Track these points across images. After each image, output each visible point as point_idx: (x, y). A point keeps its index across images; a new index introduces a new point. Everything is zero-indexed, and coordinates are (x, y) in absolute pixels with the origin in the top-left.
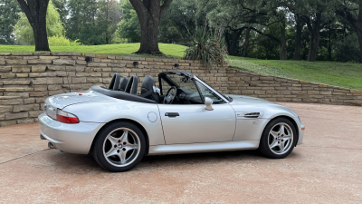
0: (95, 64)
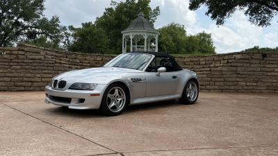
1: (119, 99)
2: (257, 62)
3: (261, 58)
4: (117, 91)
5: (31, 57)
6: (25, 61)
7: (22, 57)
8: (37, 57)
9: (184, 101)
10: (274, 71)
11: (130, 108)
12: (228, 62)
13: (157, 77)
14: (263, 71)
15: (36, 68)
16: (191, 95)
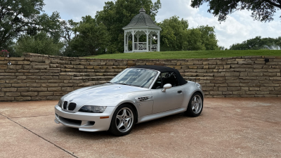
0: (274, 63)
1: (128, 119)
2: (260, 66)
3: (264, 62)
4: (125, 111)
5: (36, 67)
6: (31, 71)
7: (28, 67)
8: (42, 67)
9: (190, 113)
10: (276, 76)
11: (138, 126)
12: (231, 67)
13: (163, 93)
14: (266, 76)
15: (42, 77)
16: (196, 108)
